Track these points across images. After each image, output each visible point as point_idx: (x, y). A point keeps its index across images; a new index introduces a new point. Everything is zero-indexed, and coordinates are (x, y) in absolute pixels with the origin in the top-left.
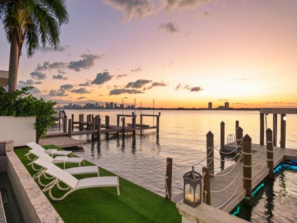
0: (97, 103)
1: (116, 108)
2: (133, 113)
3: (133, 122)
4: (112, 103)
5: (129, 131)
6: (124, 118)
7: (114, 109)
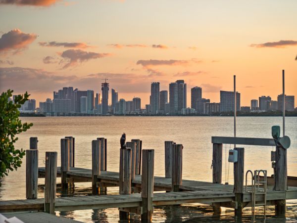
0: (105, 87)
1: (202, 108)
2: (275, 130)
3: (275, 166)
4: (180, 82)
5: (262, 201)
6: (241, 152)
7: (189, 114)
